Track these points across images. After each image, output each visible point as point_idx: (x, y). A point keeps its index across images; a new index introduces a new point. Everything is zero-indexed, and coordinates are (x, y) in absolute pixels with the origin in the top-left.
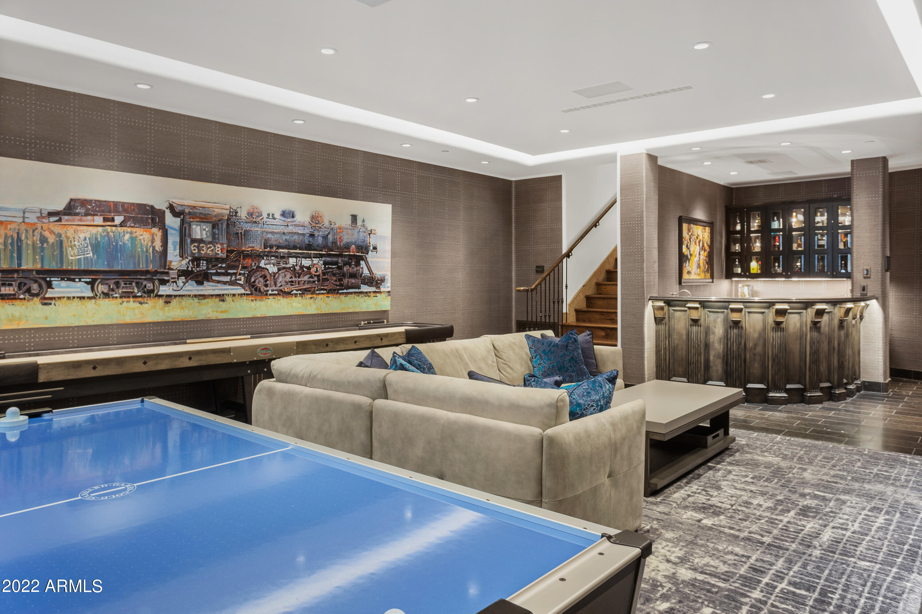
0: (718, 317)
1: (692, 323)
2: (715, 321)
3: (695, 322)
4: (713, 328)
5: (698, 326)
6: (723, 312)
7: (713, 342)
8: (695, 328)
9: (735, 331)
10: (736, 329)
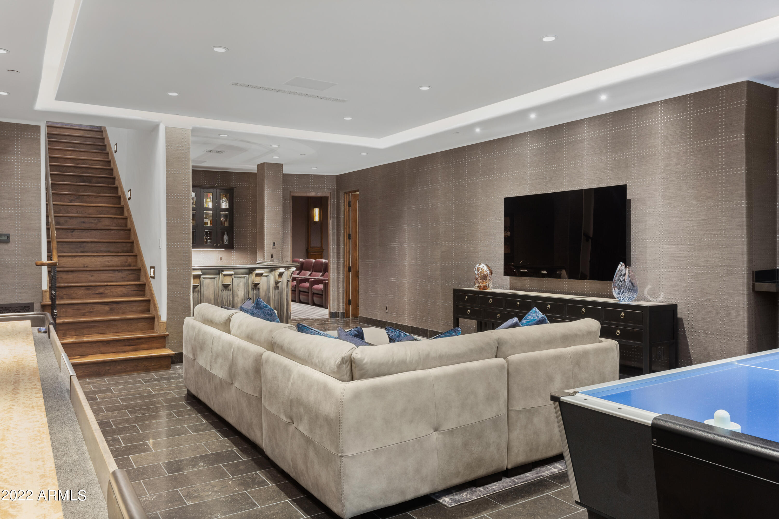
0: (240, 282)
1: (223, 288)
2: (238, 285)
3: (226, 287)
4: (237, 291)
5: (228, 290)
6: (244, 277)
7: (237, 304)
8: (225, 293)
9: (255, 292)
10: (255, 290)
